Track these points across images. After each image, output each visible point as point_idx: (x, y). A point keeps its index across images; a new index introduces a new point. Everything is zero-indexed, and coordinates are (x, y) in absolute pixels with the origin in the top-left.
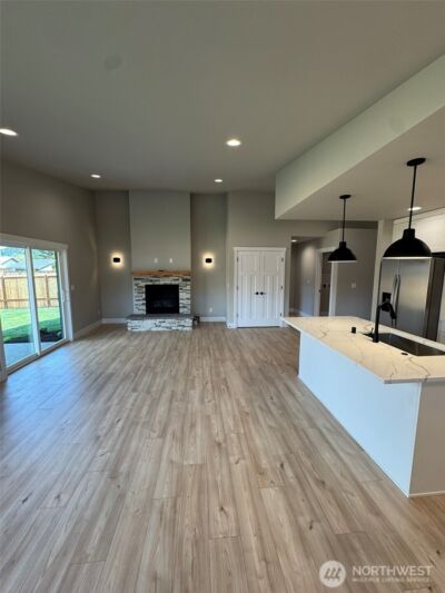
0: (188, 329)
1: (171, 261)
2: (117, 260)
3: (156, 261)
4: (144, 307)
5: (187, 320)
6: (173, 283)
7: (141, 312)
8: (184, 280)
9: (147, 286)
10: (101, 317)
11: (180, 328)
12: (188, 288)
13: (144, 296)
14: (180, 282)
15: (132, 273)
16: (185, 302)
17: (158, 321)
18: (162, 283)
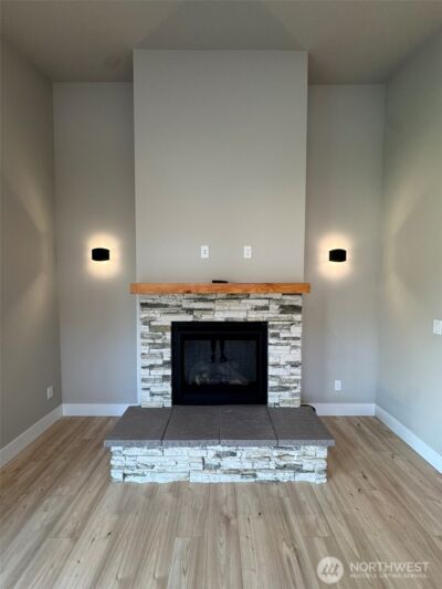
0: (312, 479)
1: (247, 252)
2: (101, 255)
3: (205, 251)
4: (167, 387)
5: (312, 449)
6: (254, 317)
7: (157, 402)
8: (285, 309)
9: (176, 326)
10: (58, 400)
11: (284, 476)
12: (297, 331)
13: (167, 354)
14: (271, 315)
15: (135, 289)
16: (283, 373)
17: (210, 452)
18: (219, 317)
